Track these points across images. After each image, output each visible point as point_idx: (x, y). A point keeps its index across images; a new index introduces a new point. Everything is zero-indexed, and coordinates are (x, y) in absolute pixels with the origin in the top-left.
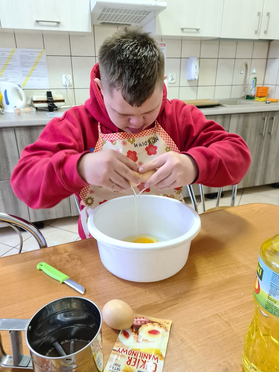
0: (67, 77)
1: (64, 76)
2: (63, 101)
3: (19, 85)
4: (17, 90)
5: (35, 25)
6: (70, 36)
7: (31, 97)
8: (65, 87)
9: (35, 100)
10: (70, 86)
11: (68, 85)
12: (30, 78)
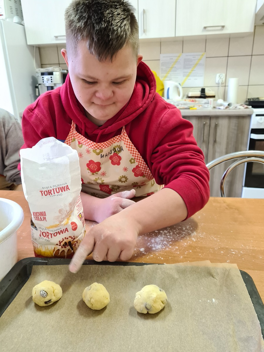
0: (221, 76)
1: (218, 75)
2: (214, 97)
3: (179, 84)
4: (177, 88)
5: (203, 31)
6: (230, 39)
7: (187, 94)
8: (217, 85)
9: (190, 95)
10: (222, 84)
11: (220, 83)
12: (189, 78)
